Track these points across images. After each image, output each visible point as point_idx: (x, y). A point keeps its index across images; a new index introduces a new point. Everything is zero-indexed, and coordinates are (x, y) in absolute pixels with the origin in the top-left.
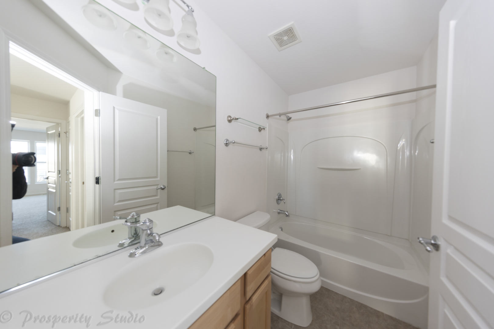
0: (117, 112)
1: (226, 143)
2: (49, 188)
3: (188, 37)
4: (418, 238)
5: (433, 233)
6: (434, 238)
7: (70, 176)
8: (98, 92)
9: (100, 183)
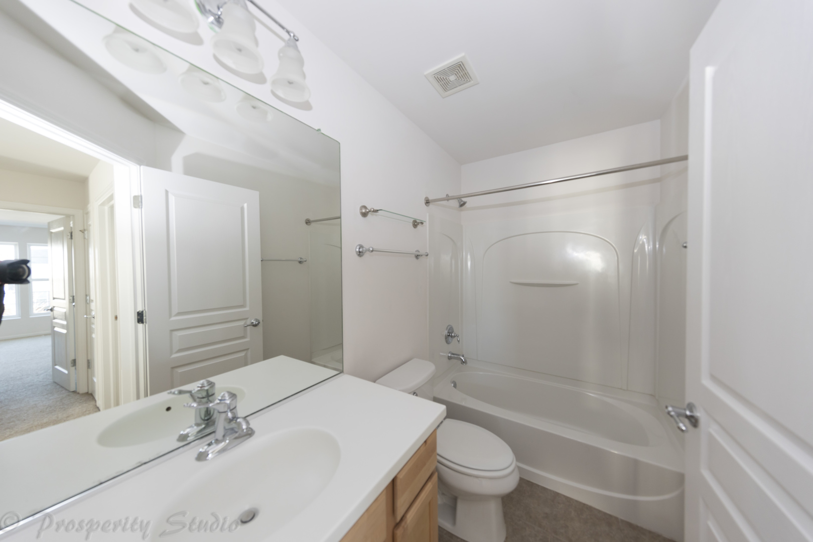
0: (172, 199)
1: (360, 252)
2: (54, 327)
3: (290, 83)
4: (667, 407)
5: (689, 399)
6: (691, 407)
7: (93, 306)
8: (138, 166)
9: (146, 322)
